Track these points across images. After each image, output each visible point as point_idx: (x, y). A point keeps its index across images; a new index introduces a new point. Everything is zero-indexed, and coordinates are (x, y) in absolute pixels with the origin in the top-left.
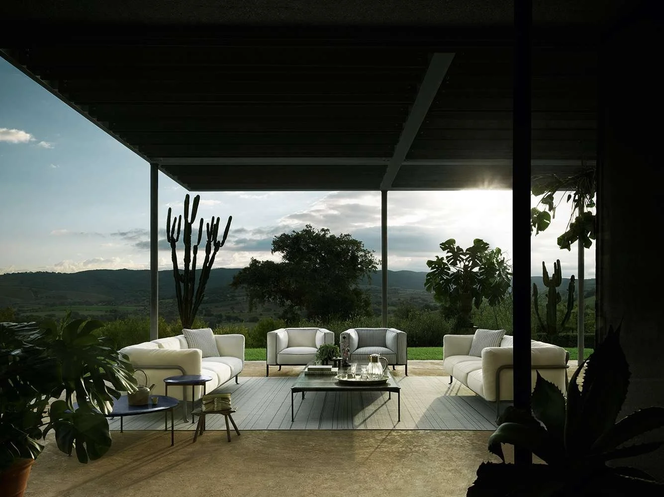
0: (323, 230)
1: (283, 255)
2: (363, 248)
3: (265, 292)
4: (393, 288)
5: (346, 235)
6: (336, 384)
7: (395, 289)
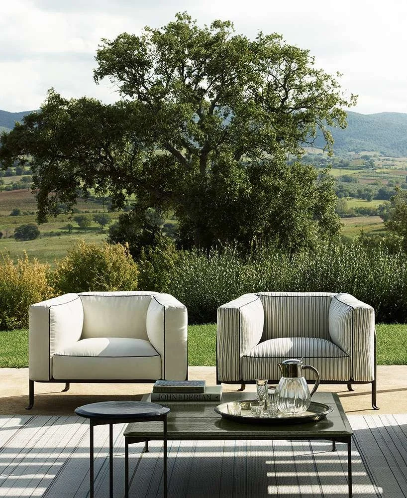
0: (216, 24)
1: (122, 83)
2: (312, 67)
3: (77, 174)
4: (363, 153)
5: (269, 38)
6: (219, 424)
7: (366, 157)
